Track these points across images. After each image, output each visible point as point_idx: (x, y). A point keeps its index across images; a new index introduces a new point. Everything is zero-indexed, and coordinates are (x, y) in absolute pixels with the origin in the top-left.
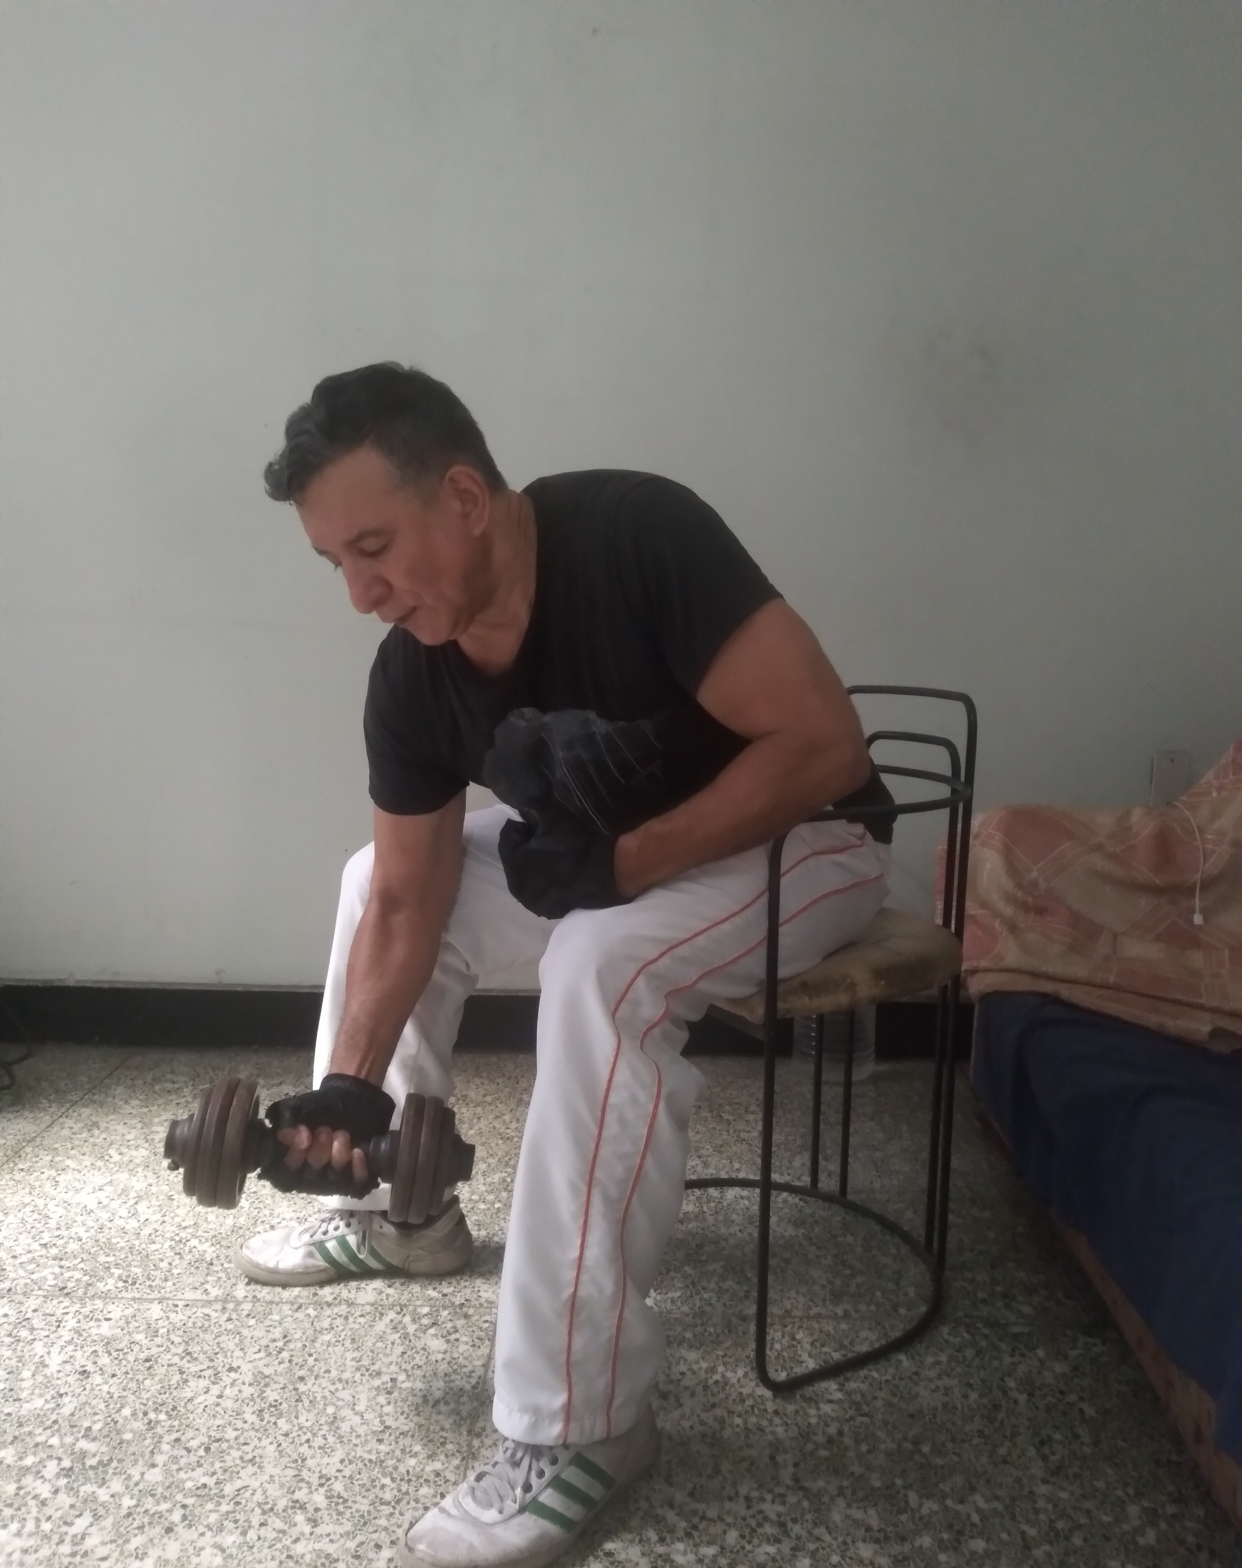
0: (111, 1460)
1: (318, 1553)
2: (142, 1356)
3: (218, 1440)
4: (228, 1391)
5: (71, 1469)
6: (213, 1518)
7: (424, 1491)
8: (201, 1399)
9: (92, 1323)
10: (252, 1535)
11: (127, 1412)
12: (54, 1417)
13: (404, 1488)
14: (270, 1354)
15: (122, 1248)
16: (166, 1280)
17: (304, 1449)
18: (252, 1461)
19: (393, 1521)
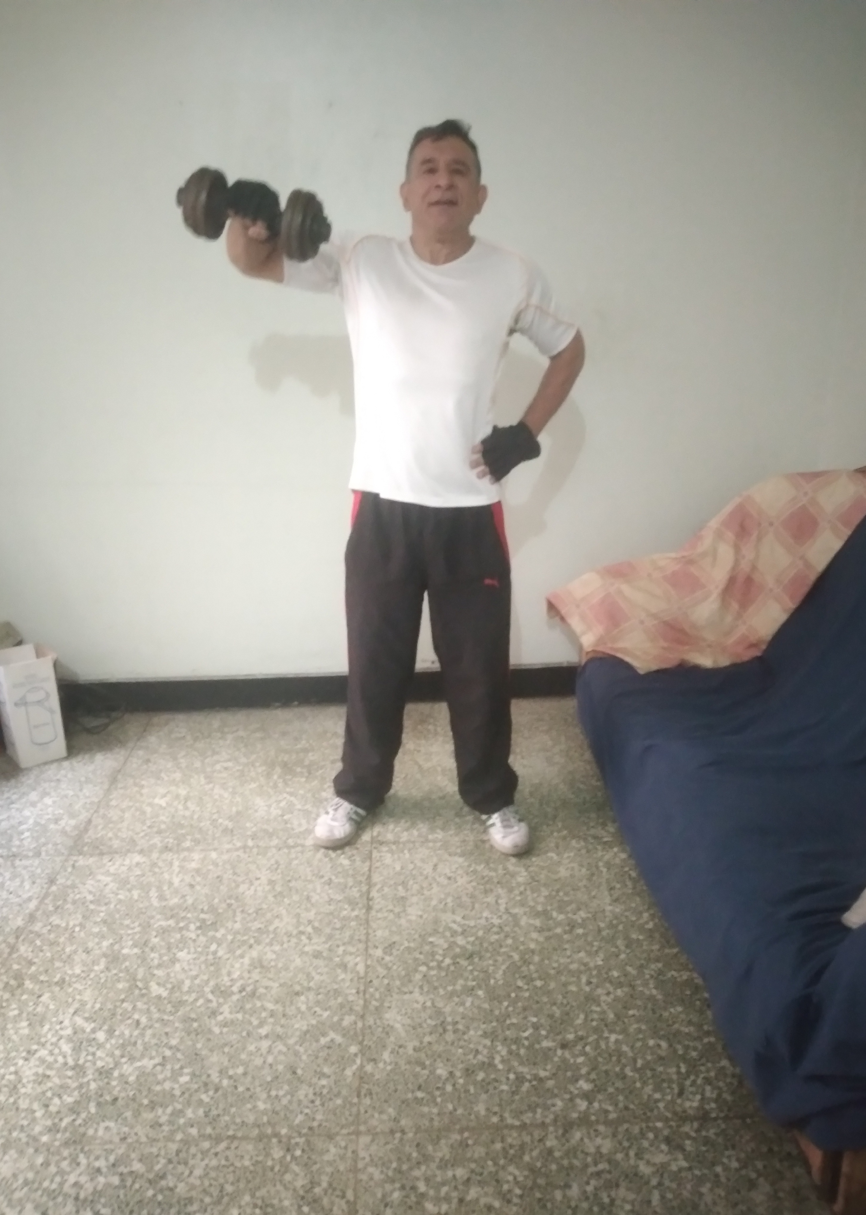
0: (216, 923)
1: (315, 951)
2: (215, 875)
3: (261, 909)
4: (258, 888)
5: (200, 926)
6: (267, 940)
7: (353, 924)
8: (247, 893)
9: (186, 863)
10: (285, 946)
11: (216, 901)
12: (185, 906)
13: (344, 923)
14: (272, 871)
15: (187, 826)
16: (213, 840)
17: (298, 910)
18: (277, 916)
19: (342, 936)
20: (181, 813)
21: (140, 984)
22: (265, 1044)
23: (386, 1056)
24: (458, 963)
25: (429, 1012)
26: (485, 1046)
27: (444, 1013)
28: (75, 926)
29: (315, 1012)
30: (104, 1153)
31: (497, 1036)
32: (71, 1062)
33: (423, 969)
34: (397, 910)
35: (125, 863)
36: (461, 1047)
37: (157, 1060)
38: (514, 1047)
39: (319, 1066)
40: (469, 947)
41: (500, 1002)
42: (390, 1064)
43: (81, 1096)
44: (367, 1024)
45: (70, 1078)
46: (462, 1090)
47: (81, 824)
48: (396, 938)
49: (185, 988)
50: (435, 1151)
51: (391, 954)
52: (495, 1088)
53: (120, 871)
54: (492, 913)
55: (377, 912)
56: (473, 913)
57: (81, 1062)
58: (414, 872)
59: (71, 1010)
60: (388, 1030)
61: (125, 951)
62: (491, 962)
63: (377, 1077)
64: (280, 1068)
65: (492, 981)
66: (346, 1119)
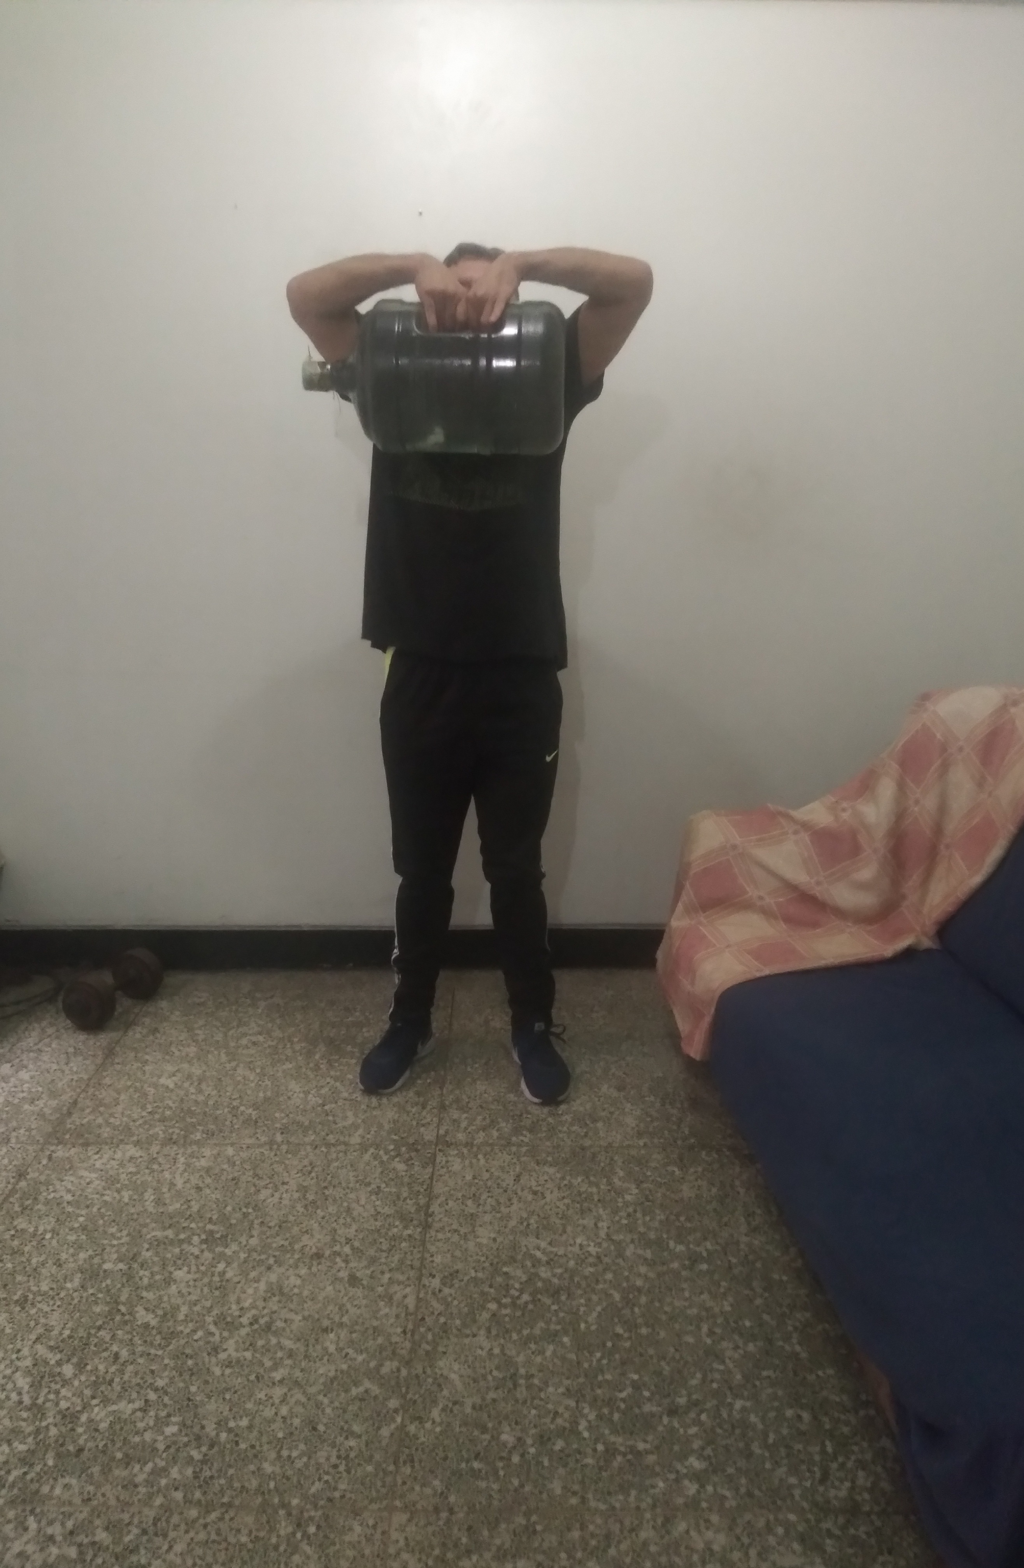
0: (227, 1236)
2: (230, 1177)
3: (286, 1222)
4: (284, 1195)
5: (207, 1239)
6: (291, 1261)
7: (404, 1244)
8: (269, 1201)
9: (194, 1160)
10: (314, 1269)
11: (229, 1208)
12: (188, 1213)
13: (393, 1243)
14: (304, 1174)
15: (199, 1113)
16: (231, 1132)
17: (334, 1225)
18: (307, 1232)
19: (389, 1260)
20: (193, 1097)
21: (123, 1309)
22: (278, 1392)
23: (435, 1413)
24: (539, 1300)
25: (496, 1361)
26: (567, 1408)
27: (517, 1362)
28: (45, 1231)
29: (347, 1354)
30: (61, 1517)
31: (583, 1396)
32: (27, 1400)
33: (493, 1306)
34: (463, 1231)
35: (116, 1157)
36: (535, 1408)
37: (138, 1404)
38: (606, 1411)
39: (347, 1422)
40: (556, 1281)
41: (591, 1353)
42: (440, 1424)
43: (37, 1444)
44: (414, 1372)
45: (24, 1420)
46: (533, 1462)
47: (64, 1105)
48: (459, 1266)
49: (181, 1317)
50: (492, 1537)
51: (451, 1286)
52: (577, 1461)
53: (108, 1166)
54: (588, 1239)
55: (437, 1231)
56: (564, 1237)
57: (40, 1401)
58: (489, 1183)
59: (33, 1337)
60: (440, 1382)
61: (106, 1266)
62: (582, 1301)
63: (423, 1439)
64: (296, 1422)
65: (583, 1326)
66: (378, 1491)
